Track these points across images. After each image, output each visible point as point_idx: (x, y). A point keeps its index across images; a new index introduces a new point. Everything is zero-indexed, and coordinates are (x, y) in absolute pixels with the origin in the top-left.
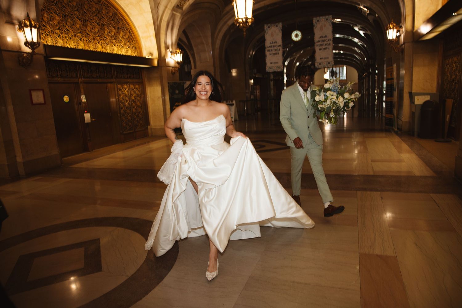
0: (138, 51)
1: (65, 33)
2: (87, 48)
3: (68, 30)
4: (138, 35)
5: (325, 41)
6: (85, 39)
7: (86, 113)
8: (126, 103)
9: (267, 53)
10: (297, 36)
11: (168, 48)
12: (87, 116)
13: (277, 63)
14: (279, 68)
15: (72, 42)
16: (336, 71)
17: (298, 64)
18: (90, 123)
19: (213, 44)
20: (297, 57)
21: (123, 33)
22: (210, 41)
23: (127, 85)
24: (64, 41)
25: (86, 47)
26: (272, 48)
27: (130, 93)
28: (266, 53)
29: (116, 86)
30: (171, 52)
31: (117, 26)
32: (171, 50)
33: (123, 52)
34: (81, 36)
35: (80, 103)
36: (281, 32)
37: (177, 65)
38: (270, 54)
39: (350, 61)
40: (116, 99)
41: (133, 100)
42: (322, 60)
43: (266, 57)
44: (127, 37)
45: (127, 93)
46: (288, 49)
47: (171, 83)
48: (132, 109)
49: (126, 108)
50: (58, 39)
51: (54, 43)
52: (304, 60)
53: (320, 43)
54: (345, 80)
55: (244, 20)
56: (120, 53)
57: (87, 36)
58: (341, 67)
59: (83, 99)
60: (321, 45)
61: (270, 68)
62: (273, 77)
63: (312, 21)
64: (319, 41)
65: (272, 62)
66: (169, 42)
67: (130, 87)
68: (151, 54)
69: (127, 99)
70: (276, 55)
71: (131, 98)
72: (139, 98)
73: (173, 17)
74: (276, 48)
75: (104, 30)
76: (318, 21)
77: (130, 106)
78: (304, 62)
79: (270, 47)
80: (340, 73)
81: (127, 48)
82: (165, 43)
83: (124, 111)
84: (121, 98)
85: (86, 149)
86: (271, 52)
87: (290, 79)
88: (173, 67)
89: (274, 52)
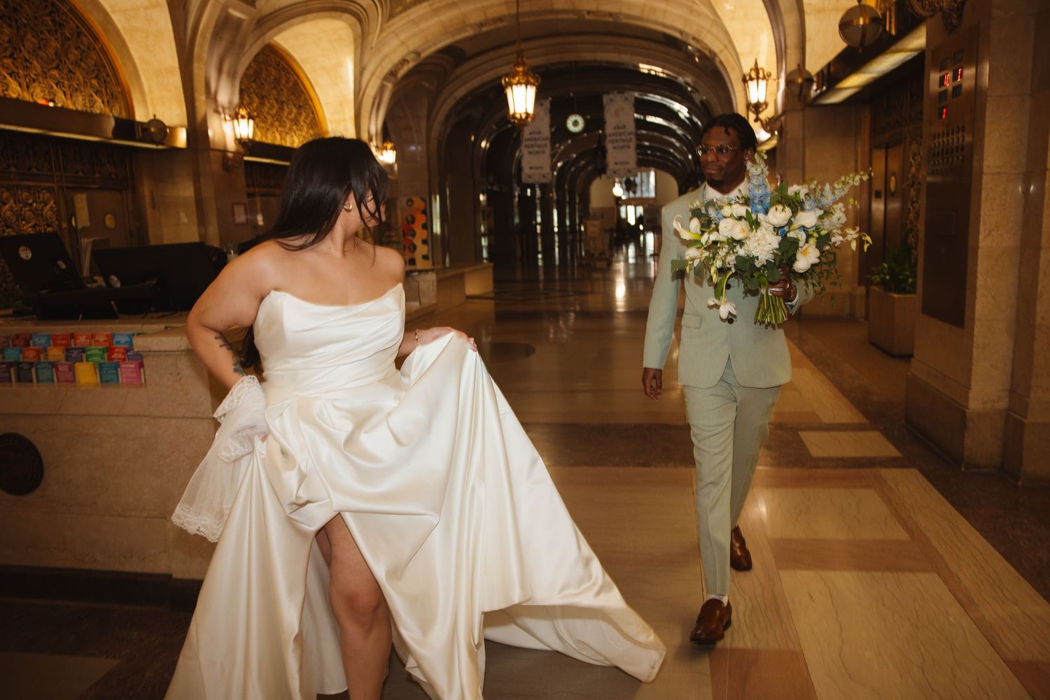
5: (623, 134)
9: (524, 151)
10: (575, 123)
13: (541, 168)
14: (544, 176)
16: (634, 181)
19: (429, 129)
20: (559, 151)
22: (423, 124)
26: (533, 143)
28: (522, 151)
31: (298, 103)
36: (549, 115)
38: (530, 153)
39: (661, 161)
42: (618, 166)
43: (523, 157)
53: (614, 138)
54: (652, 199)
55: (524, 116)
58: (645, 171)
60: (616, 141)
61: (530, 177)
63: (602, 100)
64: (614, 134)
65: (532, 166)
70: (539, 155)
73: (382, 89)
74: (539, 143)
75: (284, 109)
76: (611, 100)
79: (529, 139)
80: (644, 184)
86: (531, 150)
89: (536, 149)
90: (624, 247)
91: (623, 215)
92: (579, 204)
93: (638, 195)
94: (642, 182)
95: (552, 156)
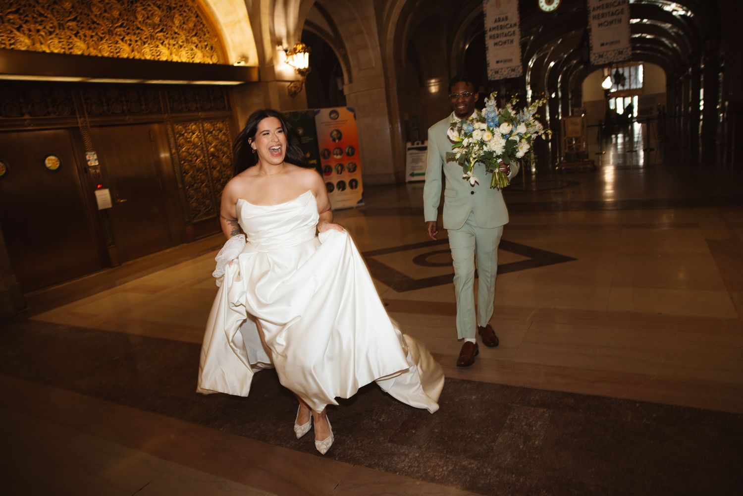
0: (219, 52)
1: (36, 22)
2: (93, 52)
3: (41, 15)
4: (216, 21)
6: (89, 33)
7: (100, 188)
8: (196, 160)
9: (490, 43)
10: (549, 1)
11: (280, 43)
12: (103, 197)
13: (510, 60)
14: (513, 70)
15: (56, 41)
16: (623, 74)
17: (552, 64)
18: (110, 208)
21: (181, 18)
23: (195, 124)
24: (33, 40)
25: (91, 49)
26: (499, 32)
27: (205, 140)
28: (487, 43)
29: (169, 127)
30: (286, 51)
31: (165, 3)
32: (285, 45)
33: (183, 56)
34: (76, 27)
35: (85, 168)
37: (300, 77)
38: (496, 44)
39: (651, 53)
40: (171, 155)
41: (213, 154)
43: (488, 50)
44: (191, 25)
45: (196, 140)
46: (532, 38)
47: (286, 114)
48: (212, 172)
49: (197, 171)
50: (15, 34)
51: (7, 43)
52: (563, 57)
54: (639, 89)
56: (175, 59)
57: (93, 25)
58: (633, 65)
59: (92, 160)
60: (603, 16)
61: (497, 72)
62: (506, 91)
65: (497, 59)
66: (281, 30)
67: (203, 128)
68: (245, 58)
69: (199, 152)
70: (506, 45)
71: (208, 151)
72: (225, 149)
74: (506, 31)
75: (134, 12)
77: (206, 165)
78: (563, 60)
79: (494, 28)
80: (632, 77)
81: (192, 50)
82: (272, 33)
83: (191, 176)
84: (183, 152)
85: (105, 262)
86: (497, 40)
87: (538, 93)
88: (292, 82)
89: (504, 39)
90: (613, 136)
91: (612, 107)
92: (571, 99)
93: (627, 87)
94: (630, 76)
95: (523, 45)
